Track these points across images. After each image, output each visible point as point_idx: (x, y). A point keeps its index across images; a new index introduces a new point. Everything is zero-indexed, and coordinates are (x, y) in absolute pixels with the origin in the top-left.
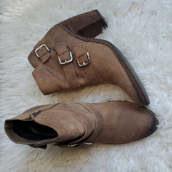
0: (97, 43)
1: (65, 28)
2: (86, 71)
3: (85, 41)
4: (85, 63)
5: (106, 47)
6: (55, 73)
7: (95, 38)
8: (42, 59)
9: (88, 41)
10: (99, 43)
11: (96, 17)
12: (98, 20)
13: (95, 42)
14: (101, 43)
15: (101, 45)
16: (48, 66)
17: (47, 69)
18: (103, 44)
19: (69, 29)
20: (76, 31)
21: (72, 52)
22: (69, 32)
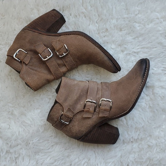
0: (69, 35)
1: (34, 30)
2: (66, 60)
3: (57, 36)
4: (65, 54)
5: (78, 36)
6: (39, 70)
7: (58, 32)
8: (24, 61)
9: (60, 36)
10: (71, 34)
11: (58, 15)
12: (60, 17)
13: (66, 35)
14: (73, 34)
15: (73, 35)
16: (31, 66)
17: (31, 69)
18: (75, 34)
19: (38, 30)
20: (45, 30)
21: (49, 48)
22: (40, 32)
